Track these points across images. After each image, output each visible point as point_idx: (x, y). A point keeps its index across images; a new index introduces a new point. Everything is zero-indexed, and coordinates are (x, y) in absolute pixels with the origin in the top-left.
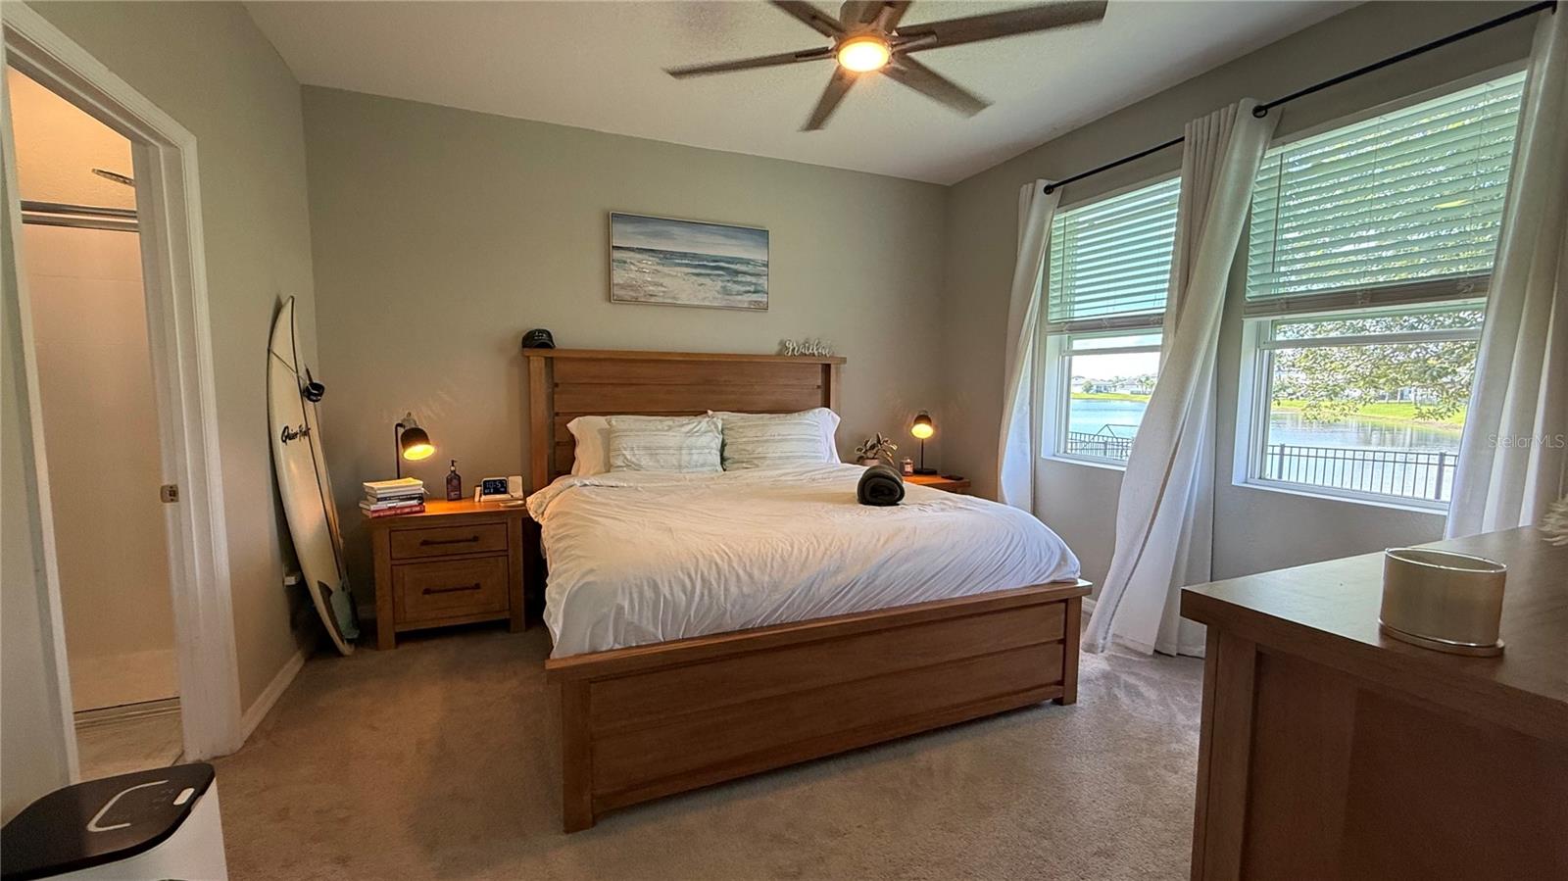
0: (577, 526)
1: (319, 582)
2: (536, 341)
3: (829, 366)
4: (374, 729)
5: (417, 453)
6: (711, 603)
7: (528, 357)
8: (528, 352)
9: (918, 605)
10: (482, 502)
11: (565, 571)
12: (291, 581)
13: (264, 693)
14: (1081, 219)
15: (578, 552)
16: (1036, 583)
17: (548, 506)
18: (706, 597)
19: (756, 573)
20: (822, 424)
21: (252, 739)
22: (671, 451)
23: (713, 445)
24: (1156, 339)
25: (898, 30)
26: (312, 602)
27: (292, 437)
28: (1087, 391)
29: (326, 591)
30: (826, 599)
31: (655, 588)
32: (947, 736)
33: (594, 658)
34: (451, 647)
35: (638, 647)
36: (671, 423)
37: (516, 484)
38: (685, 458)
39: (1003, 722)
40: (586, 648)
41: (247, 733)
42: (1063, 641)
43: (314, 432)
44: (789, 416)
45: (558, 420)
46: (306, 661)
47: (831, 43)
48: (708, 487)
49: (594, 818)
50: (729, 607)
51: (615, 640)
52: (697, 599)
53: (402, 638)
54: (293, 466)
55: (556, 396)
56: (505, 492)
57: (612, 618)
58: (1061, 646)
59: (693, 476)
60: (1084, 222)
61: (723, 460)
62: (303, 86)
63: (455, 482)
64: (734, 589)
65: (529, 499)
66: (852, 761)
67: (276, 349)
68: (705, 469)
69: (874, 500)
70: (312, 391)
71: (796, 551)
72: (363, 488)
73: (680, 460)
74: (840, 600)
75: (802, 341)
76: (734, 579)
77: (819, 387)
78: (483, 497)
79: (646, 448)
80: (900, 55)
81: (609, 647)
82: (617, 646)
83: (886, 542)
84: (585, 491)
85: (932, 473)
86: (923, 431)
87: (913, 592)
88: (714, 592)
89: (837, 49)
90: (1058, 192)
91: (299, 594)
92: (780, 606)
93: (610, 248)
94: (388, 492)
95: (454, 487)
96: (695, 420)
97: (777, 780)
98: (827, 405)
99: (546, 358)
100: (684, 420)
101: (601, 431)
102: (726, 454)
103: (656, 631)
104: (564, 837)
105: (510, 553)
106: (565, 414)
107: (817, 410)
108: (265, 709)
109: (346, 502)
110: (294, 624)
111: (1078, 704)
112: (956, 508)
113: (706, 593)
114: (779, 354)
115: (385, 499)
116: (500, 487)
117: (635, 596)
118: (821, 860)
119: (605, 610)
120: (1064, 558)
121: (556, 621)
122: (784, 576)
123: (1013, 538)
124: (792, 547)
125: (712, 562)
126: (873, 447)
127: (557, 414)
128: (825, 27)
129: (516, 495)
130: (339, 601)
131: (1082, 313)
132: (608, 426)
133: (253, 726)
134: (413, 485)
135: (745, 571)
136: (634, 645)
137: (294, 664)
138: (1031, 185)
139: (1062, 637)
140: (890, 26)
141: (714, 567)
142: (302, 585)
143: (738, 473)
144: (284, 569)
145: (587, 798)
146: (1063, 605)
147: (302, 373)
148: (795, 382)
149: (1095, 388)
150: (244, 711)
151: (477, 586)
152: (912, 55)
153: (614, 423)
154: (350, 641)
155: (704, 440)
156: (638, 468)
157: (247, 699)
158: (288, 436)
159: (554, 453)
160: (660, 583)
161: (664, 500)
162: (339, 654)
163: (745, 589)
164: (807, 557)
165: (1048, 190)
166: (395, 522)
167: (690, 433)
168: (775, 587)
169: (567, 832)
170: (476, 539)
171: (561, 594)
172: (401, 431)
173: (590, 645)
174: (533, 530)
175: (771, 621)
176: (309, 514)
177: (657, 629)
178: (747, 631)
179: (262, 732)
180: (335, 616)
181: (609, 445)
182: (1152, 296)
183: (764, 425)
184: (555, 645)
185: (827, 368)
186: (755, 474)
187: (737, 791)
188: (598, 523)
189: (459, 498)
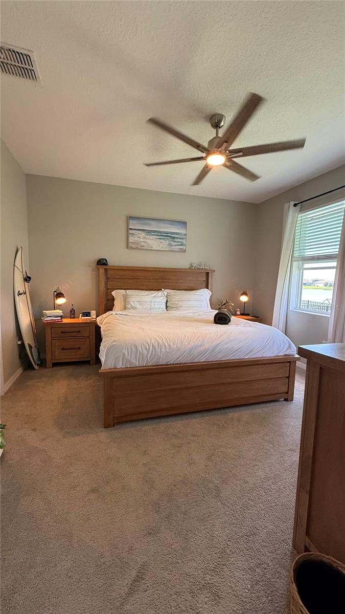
0: (112, 327)
1: (28, 344)
2: (102, 263)
3: (208, 273)
4: (44, 392)
5: (61, 301)
6: (155, 355)
7: (99, 268)
8: (98, 267)
9: (231, 360)
10: (82, 319)
11: (107, 341)
12: (19, 343)
13: (10, 379)
14: (309, 216)
15: (111, 335)
16: (278, 355)
17: (105, 321)
18: (154, 352)
19: (171, 344)
20: (204, 295)
21: (6, 393)
22: (148, 303)
23: (163, 301)
24: (334, 264)
25: (229, 151)
26: (26, 350)
27: (21, 294)
28: (326, 286)
29: (30, 347)
30: (196, 356)
31: (136, 348)
32: (241, 409)
33: (115, 370)
34: (70, 369)
35: (130, 367)
36: (148, 293)
37: (93, 313)
38: (153, 306)
39: (263, 405)
40: (113, 367)
41: (6, 391)
42: (288, 377)
43: (27, 293)
44: (192, 292)
45: (109, 290)
46: (24, 370)
47: (204, 155)
48: (160, 316)
49: (114, 425)
50: (161, 356)
51: (122, 365)
52: (150, 352)
53: (55, 365)
54: (21, 305)
55: (108, 283)
56: (90, 316)
57: (121, 357)
58: (287, 379)
59: (155, 312)
60: (309, 218)
61: (167, 307)
62: (26, 175)
63: (73, 312)
64: (163, 350)
65: (97, 318)
66: (205, 414)
67: (16, 264)
68: (160, 310)
69: (219, 322)
70: (27, 279)
71: (186, 338)
72: (43, 313)
73: (151, 306)
74: (201, 356)
75: (198, 264)
76: (164, 346)
77: (204, 281)
78: (82, 318)
79: (139, 302)
80: (229, 160)
81: (120, 367)
82: (123, 367)
83: (220, 337)
84: (116, 315)
85: (248, 315)
86: (244, 299)
87: (229, 355)
88: (156, 350)
89: (206, 157)
90: (299, 206)
91: (22, 347)
92: (180, 357)
93: (128, 229)
94: (51, 315)
95: (73, 314)
96: (157, 292)
97: (177, 418)
98: (207, 288)
99: (105, 269)
100: (153, 292)
101: (123, 295)
102: (168, 305)
103: (136, 362)
104: (103, 429)
105: (91, 337)
106: (111, 289)
107: (202, 290)
108: (11, 384)
109: (37, 318)
110: (20, 357)
111: (294, 401)
112: (250, 326)
113: (154, 350)
114: (190, 268)
115: (50, 317)
116: (88, 314)
117: (130, 350)
118: (188, 443)
119: (120, 354)
120: (290, 347)
121: (103, 357)
122: (182, 346)
123: (269, 337)
124: (185, 337)
125: (156, 340)
126: (224, 304)
127: (108, 289)
128: (202, 149)
129: (93, 317)
130: (34, 351)
131: (308, 253)
132: (125, 294)
133: (7, 389)
134: (59, 312)
135: (168, 344)
136: (129, 366)
137: (20, 371)
138: (288, 204)
139: (288, 376)
140: (226, 149)
141: (157, 342)
142: (23, 344)
143: (171, 312)
144: (18, 339)
145: (112, 416)
146: (289, 364)
147: (24, 273)
148: (195, 279)
149: (329, 284)
150: (5, 383)
151: (79, 348)
152: (233, 159)
153: (128, 292)
154: (38, 365)
155: (159, 300)
156: (136, 308)
157: (5, 380)
158: (19, 294)
159: (107, 302)
160: (138, 346)
161: (143, 320)
162: (35, 369)
163: (167, 350)
164: (190, 340)
165: (295, 205)
166: (53, 325)
167: (155, 297)
168: (178, 350)
169: (105, 428)
170: (79, 332)
171: (105, 348)
172: (55, 293)
173: (114, 365)
174: (98, 329)
175: (176, 362)
176: (25, 321)
177: (136, 361)
178: (168, 365)
179: (9, 391)
180: (33, 356)
181: (126, 300)
182: (334, 247)
183: (182, 294)
184: (102, 365)
185: (207, 274)
186: (179, 312)
187: (162, 420)
188: (119, 326)
189: (74, 318)
